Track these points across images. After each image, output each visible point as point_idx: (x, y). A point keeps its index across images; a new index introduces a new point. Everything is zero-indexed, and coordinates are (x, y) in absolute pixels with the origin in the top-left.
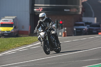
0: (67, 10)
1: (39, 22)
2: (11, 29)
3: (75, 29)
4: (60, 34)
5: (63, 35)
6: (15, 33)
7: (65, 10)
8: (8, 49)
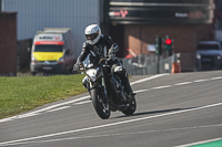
0: (181, 15)
1: (84, 46)
2: (58, 56)
3: (199, 57)
4: (167, 66)
5: (173, 70)
6: (66, 65)
7: (177, 15)
8: (52, 101)
